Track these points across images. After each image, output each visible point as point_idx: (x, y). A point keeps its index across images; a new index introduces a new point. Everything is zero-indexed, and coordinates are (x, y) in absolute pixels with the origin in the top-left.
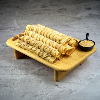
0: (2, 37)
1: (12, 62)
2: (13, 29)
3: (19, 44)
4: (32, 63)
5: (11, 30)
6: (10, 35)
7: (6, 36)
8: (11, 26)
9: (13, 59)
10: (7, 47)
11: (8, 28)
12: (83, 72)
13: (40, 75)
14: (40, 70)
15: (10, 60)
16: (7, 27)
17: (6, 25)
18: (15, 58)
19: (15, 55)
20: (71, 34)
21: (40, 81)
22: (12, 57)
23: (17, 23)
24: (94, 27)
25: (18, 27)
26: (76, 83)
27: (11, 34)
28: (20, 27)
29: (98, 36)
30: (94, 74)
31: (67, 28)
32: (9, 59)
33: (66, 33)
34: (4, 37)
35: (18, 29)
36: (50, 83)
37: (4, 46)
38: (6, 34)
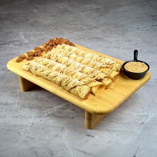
0: (1, 56)
1: (17, 96)
2: (18, 43)
3: (27, 66)
4: (49, 97)
5: (16, 45)
6: (13, 53)
7: (7, 54)
8: (16, 39)
9: (18, 91)
10: (9, 72)
11: (11, 42)
12: (130, 112)
13: (62, 118)
14: (61, 108)
15: (14, 93)
16: (9, 40)
17: (7, 37)
18: (22, 90)
19: (21, 85)
20: (105, 50)
21: (63, 129)
22: (16, 88)
23: (24, 34)
24: (139, 41)
25: (26, 41)
26: (120, 131)
27: (15, 52)
28: (29, 41)
29: (147, 54)
30: (147, 115)
31: (99, 42)
32: (13, 91)
33: (98, 49)
34: (4, 56)
35: (26, 44)
36: (78, 131)
37: (4, 69)
38: (7, 52)
